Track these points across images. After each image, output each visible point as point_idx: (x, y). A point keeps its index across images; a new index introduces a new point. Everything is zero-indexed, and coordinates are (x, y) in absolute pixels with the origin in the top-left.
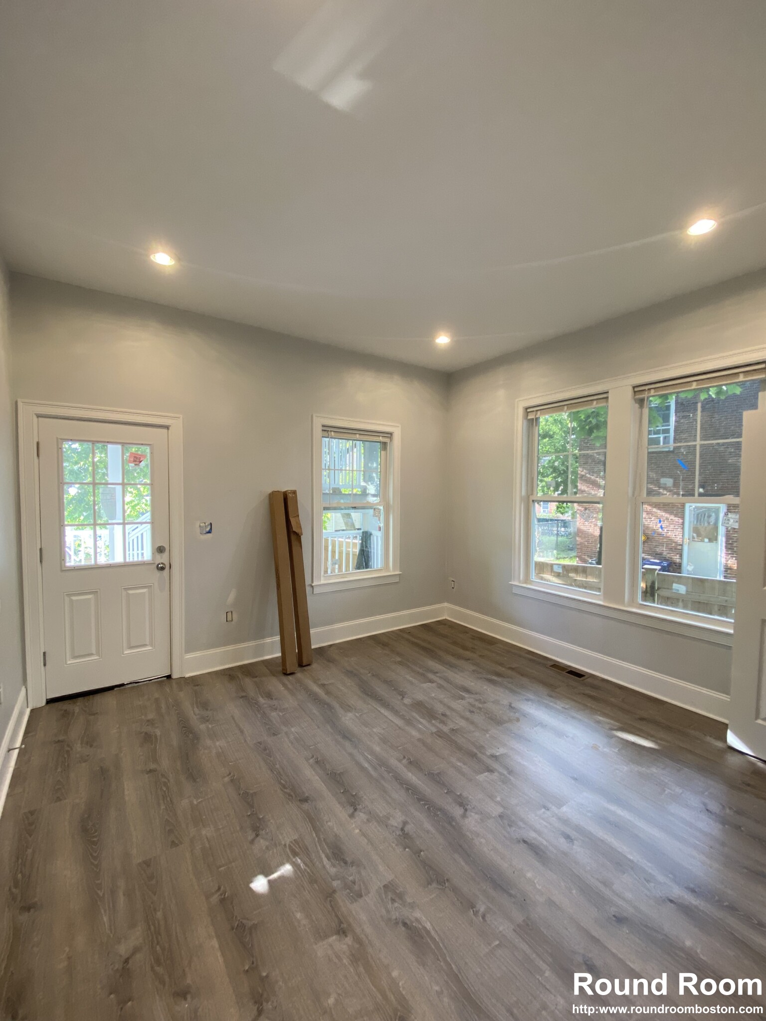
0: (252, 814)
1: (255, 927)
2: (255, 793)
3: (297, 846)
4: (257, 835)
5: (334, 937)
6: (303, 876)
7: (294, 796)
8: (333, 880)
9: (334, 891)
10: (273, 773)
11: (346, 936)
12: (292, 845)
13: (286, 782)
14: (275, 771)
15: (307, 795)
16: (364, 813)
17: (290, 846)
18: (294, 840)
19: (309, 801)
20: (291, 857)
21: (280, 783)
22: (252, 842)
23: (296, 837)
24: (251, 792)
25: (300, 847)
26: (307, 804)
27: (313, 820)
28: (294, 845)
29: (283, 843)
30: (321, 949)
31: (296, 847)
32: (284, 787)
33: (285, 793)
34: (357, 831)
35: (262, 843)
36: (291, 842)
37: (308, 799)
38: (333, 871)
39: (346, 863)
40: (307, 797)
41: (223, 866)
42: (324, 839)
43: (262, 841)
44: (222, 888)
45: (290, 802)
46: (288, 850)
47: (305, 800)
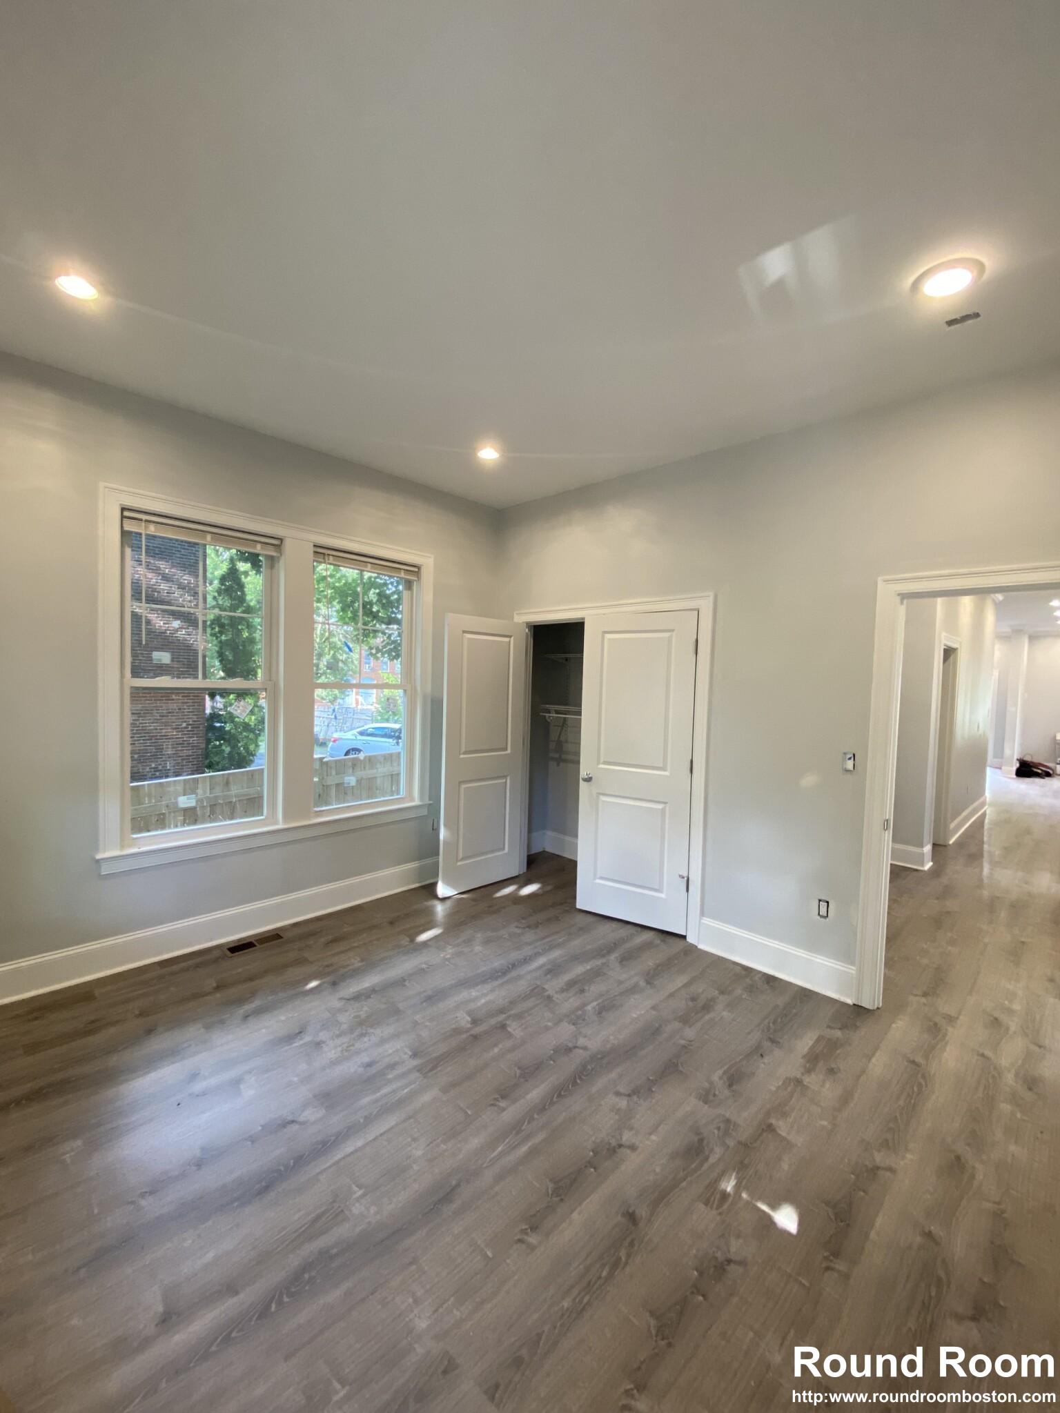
0: (699, 1292)
1: (827, 1203)
2: (652, 1314)
3: (712, 1199)
4: (729, 1261)
5: (780, 1133)
6: (745, 1178)
7: (628, 1240)
8: (729, 1146)
9: (740, 1143)
10: (589, 1303)
11: (772, 1124)
12: (715, 1205)
13: (603, 1266)
14: (581, 1302)
15: (619, 1218)
16: (621, 1135)
17: (717, 1209)
18: (706, 1205)
19: (631, 1211)
20: (730, 1200)
21: (611, 1275)
22: (743, 1263)
23: (701, 1206)
24: (653, 1322)
25: (712, 1194)
26: (637, 1212)
27: (661, 1195)
28: (713, 1203)
29: (718, 1218)
30: (798, 1140)
31: (715, 1199)
32: (616, 1264)
33: (628, 1256)
34: (653, 1137)
35: (735, 1247)
36: (711, 1208)
37: (628, 1212)
38: (718, 1151)
39: (701, 1140)
40: (623, 1215)
41: (800, 1283)
42: (684, 1170)
43: (733, 1250)
44: (824, 1265)
45: (646, 1239)
46: (725, 1206)
47: (632, 1217)
